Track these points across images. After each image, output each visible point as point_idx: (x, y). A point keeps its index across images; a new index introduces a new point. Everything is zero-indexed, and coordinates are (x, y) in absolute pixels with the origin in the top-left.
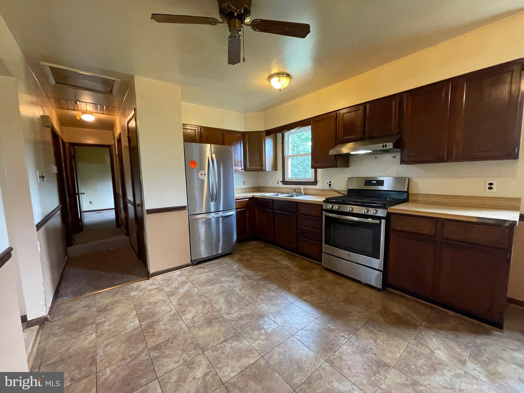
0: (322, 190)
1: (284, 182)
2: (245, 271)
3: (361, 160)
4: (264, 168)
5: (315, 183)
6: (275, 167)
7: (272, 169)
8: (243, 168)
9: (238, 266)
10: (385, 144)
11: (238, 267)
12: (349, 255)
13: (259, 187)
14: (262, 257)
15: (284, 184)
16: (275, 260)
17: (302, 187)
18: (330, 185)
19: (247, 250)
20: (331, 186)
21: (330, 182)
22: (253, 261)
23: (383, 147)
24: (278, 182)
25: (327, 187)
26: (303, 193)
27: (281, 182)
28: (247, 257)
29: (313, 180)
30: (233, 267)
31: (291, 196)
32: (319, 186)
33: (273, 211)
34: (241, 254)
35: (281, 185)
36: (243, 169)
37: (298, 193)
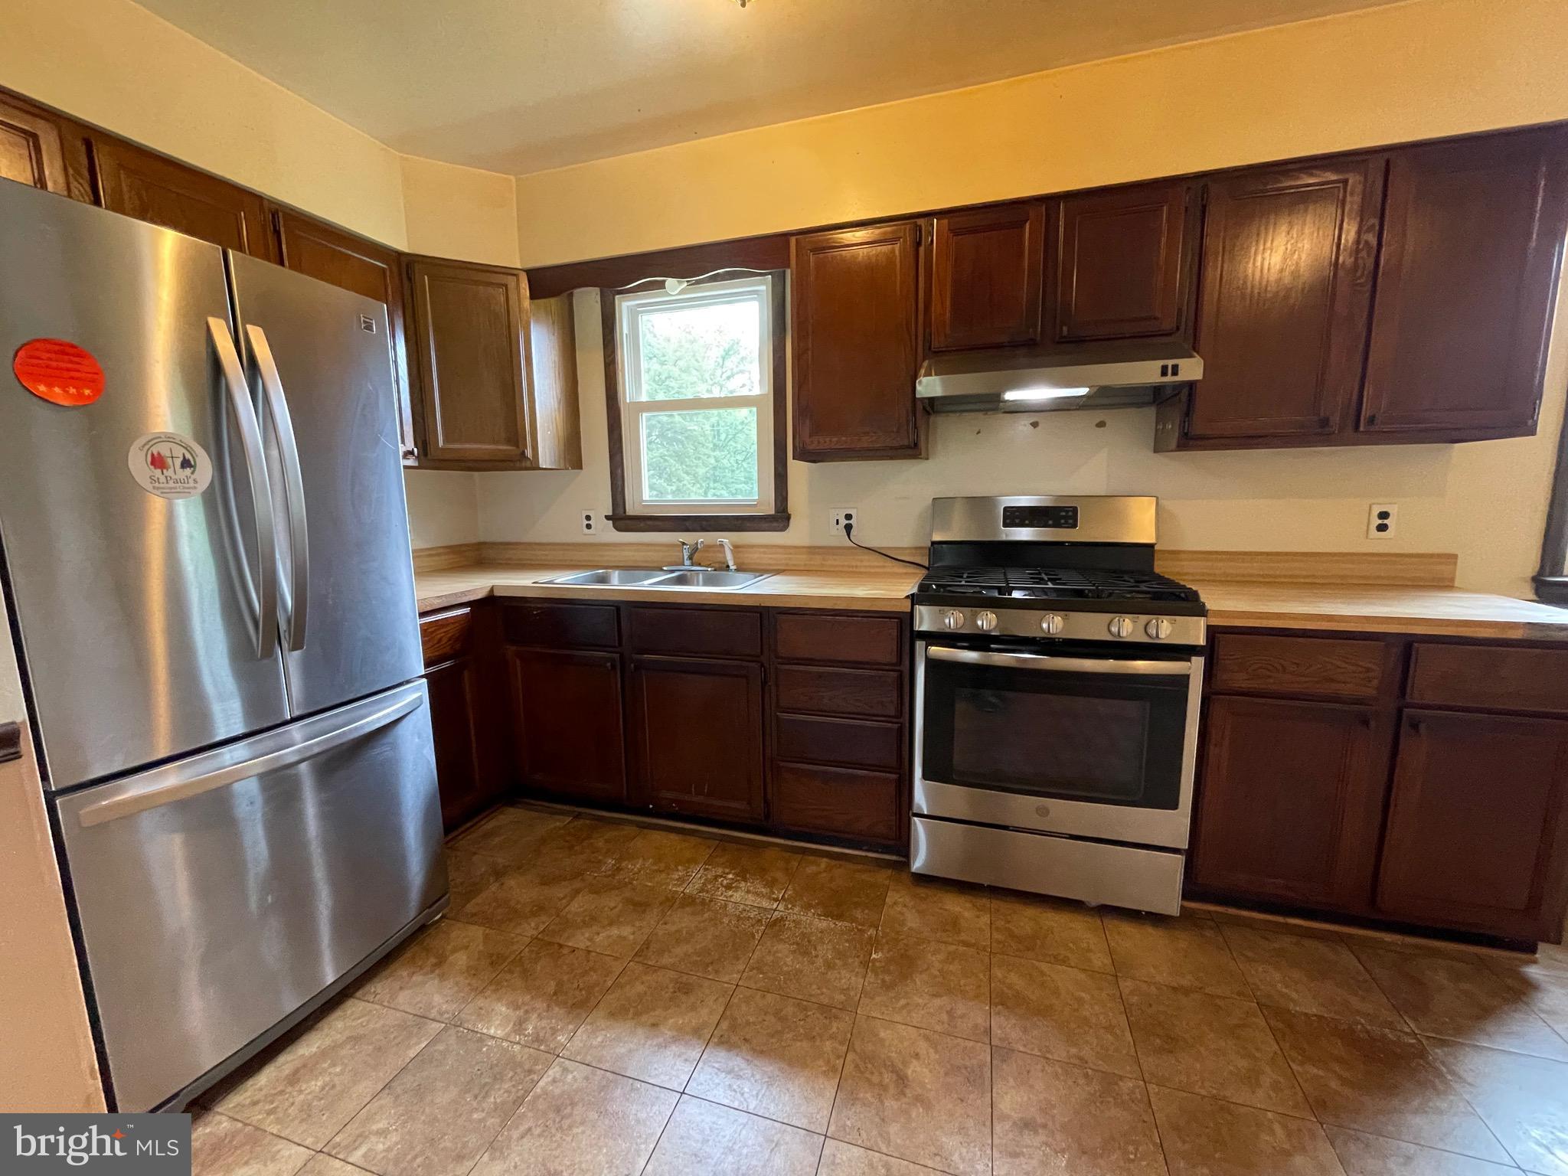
0: (812, 550)
1: (621, 519)
2: (578, 1043)
3: (979, 432)
4: (529, 453)
5: (780, 518)
6: (572, 454)
7: (562, 461)
8: (410, 444)
9: (515, 1015)
10: (1170, 363)
11: (519, 1026)
12: (1043, 812)
13: (480, 546)
14: (612, 902)
15: (618, 529)
16: (689, 901)
17: (726, 539)
18: (848, 528)
19: (499, 874)
20: (853, 532)
21: (849, 517)
22: (580, 940)
23: (1164, 373)
24: (588, 518)
25: (836, 536)
26: (731, 563)
27: (608, 518)
28: (529, 929)
29: (770, 510)
30: (482, 1039)
31: (681, 580)
32: (796, 534)
33: (622, 655)
34: (484, 919)
35: (606, 533)
36: (411, 453)
37: (708, 566)
